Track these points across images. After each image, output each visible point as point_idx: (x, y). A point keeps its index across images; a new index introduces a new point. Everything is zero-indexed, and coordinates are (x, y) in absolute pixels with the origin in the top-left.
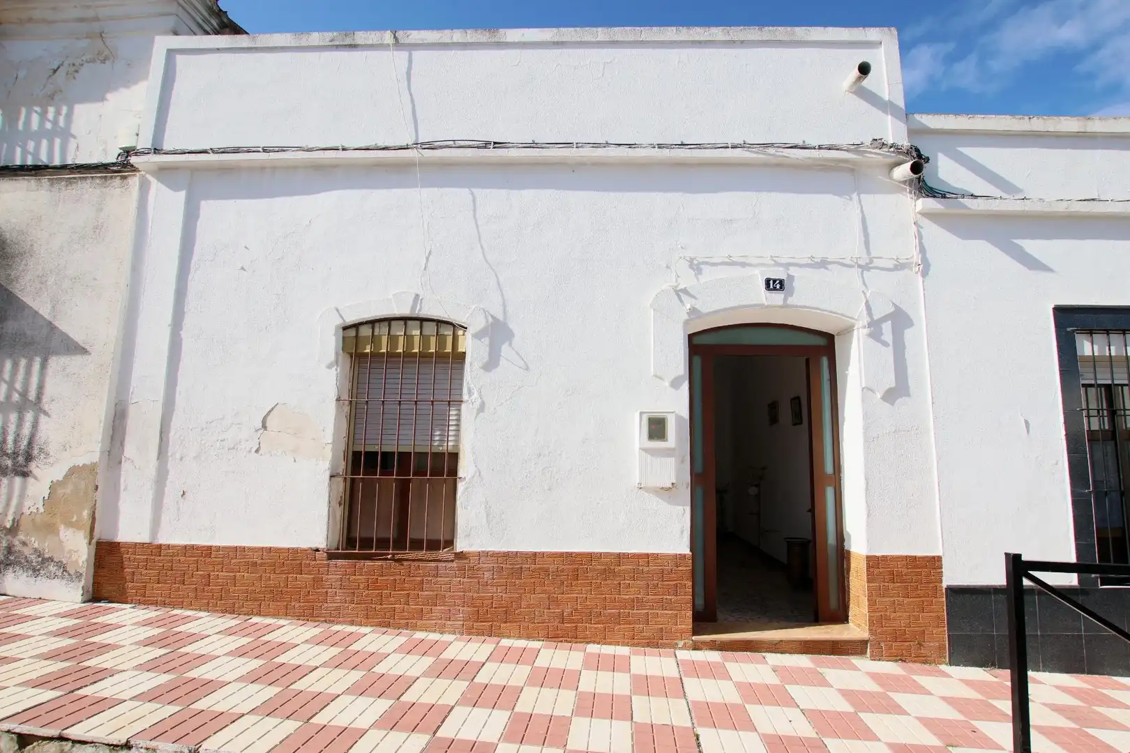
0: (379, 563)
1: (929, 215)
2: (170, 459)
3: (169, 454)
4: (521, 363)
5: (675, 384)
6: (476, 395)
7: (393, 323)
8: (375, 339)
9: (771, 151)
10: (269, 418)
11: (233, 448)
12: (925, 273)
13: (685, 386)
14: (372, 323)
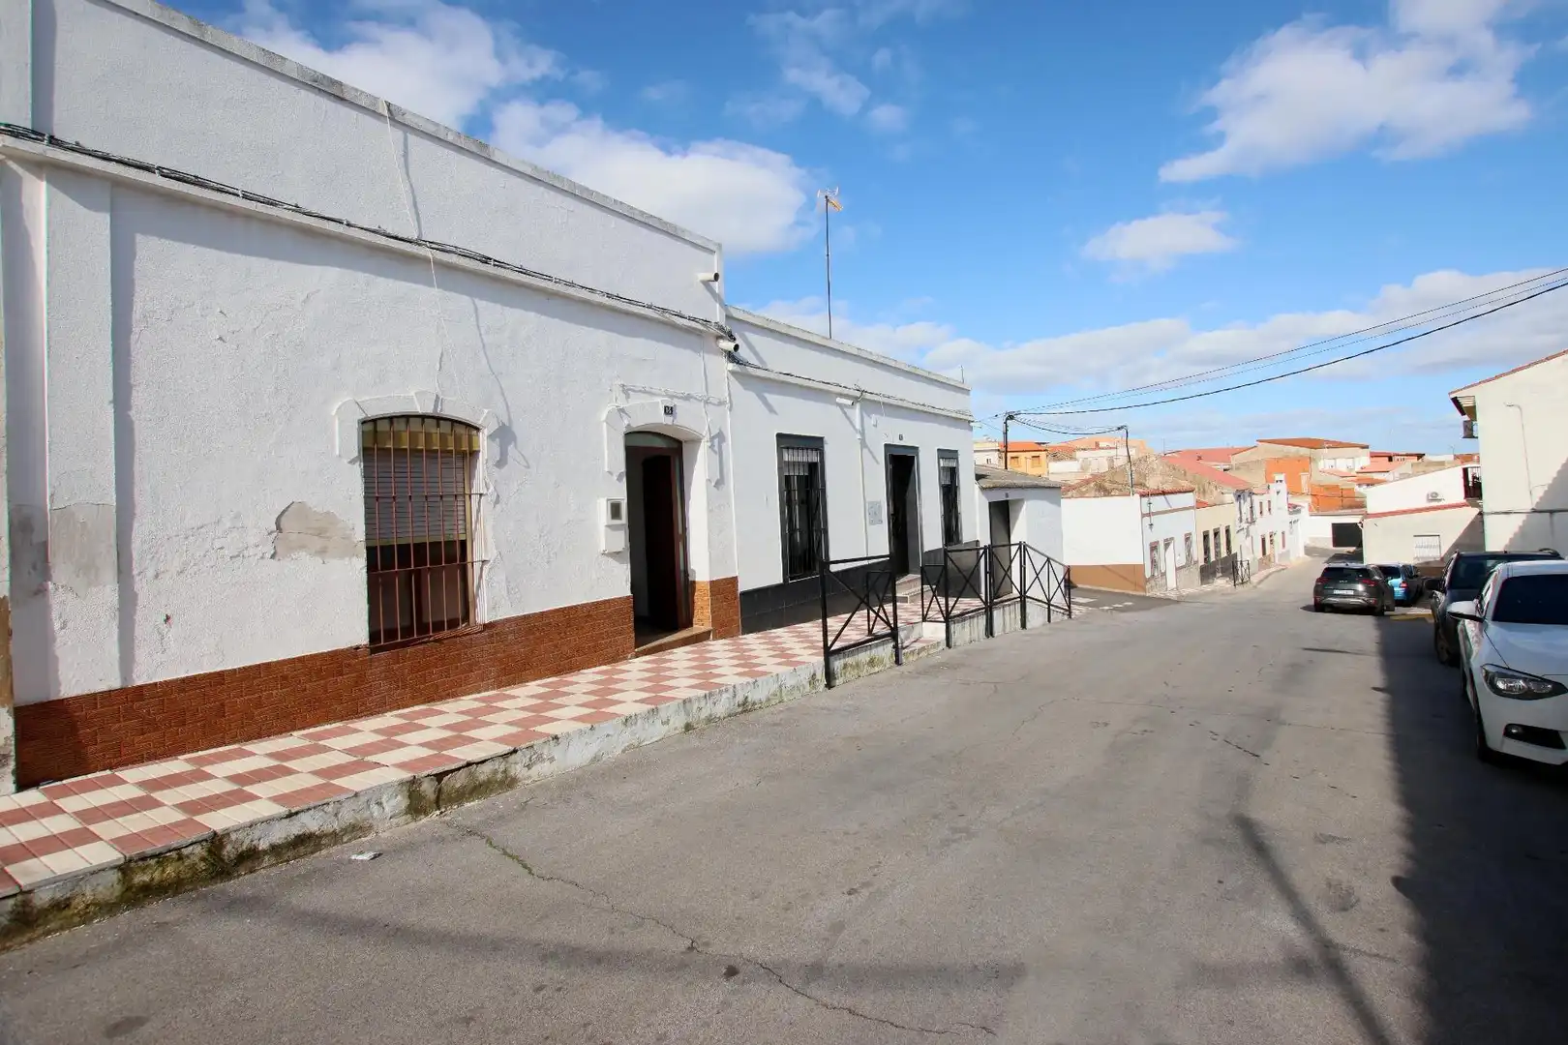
0: (420, 647)
1: (733, 373)
2: (137, 579)
3: (135, 572)
4: (525, 464)
5: (619, 479)
6: (492, 488)
7: (411, 420)
8: (397, 436)
9: (667, 315)
10: (283, 519)
11: (238, 556)
12: (730, 410)
13: (625, 479)
14: (391, 419)
